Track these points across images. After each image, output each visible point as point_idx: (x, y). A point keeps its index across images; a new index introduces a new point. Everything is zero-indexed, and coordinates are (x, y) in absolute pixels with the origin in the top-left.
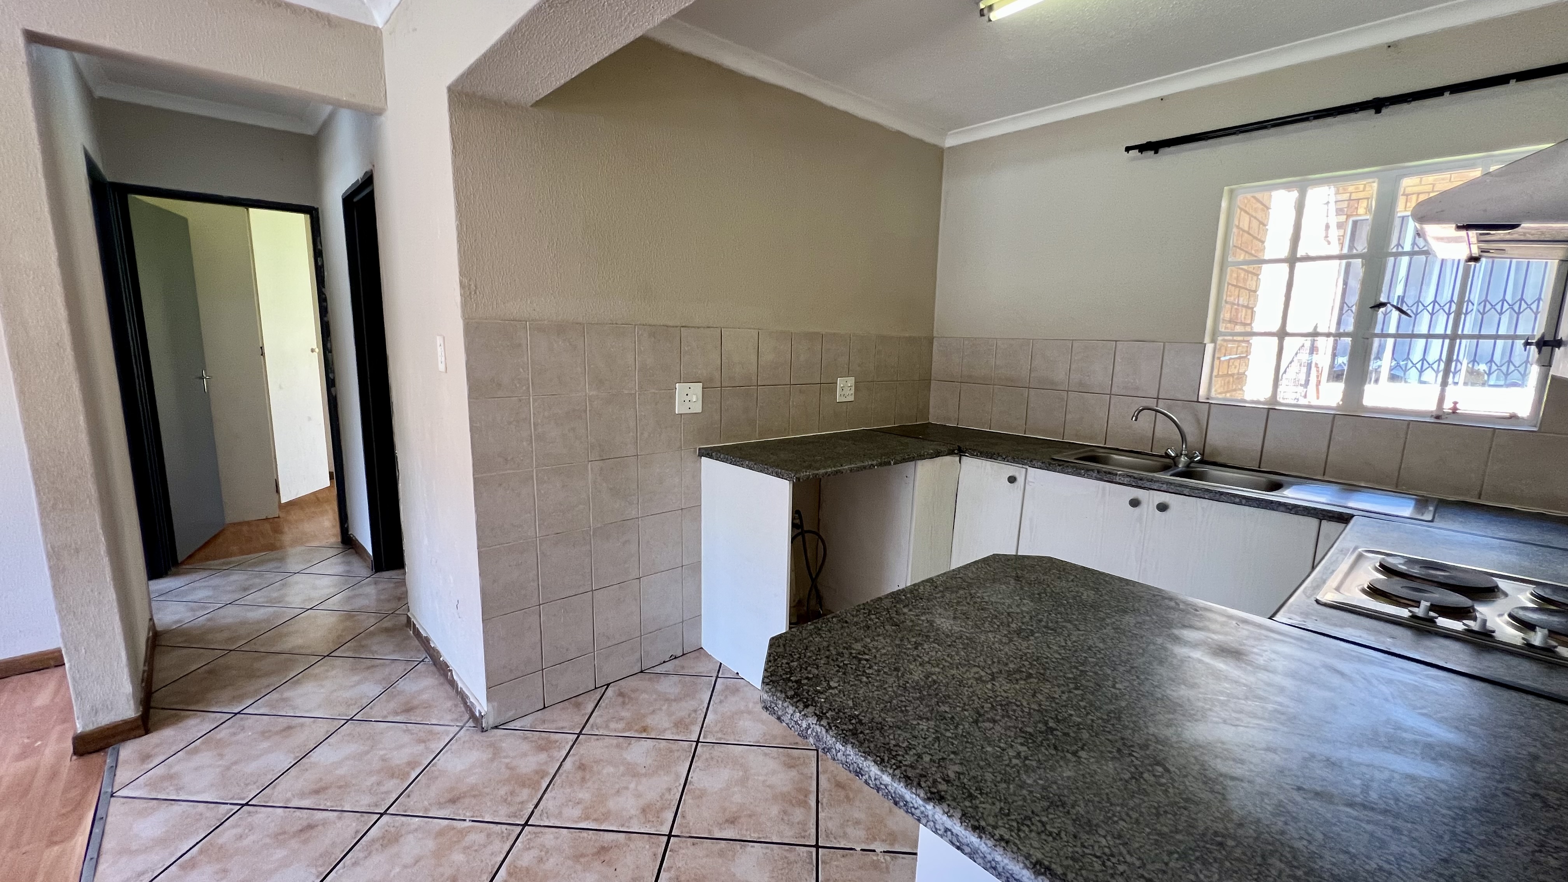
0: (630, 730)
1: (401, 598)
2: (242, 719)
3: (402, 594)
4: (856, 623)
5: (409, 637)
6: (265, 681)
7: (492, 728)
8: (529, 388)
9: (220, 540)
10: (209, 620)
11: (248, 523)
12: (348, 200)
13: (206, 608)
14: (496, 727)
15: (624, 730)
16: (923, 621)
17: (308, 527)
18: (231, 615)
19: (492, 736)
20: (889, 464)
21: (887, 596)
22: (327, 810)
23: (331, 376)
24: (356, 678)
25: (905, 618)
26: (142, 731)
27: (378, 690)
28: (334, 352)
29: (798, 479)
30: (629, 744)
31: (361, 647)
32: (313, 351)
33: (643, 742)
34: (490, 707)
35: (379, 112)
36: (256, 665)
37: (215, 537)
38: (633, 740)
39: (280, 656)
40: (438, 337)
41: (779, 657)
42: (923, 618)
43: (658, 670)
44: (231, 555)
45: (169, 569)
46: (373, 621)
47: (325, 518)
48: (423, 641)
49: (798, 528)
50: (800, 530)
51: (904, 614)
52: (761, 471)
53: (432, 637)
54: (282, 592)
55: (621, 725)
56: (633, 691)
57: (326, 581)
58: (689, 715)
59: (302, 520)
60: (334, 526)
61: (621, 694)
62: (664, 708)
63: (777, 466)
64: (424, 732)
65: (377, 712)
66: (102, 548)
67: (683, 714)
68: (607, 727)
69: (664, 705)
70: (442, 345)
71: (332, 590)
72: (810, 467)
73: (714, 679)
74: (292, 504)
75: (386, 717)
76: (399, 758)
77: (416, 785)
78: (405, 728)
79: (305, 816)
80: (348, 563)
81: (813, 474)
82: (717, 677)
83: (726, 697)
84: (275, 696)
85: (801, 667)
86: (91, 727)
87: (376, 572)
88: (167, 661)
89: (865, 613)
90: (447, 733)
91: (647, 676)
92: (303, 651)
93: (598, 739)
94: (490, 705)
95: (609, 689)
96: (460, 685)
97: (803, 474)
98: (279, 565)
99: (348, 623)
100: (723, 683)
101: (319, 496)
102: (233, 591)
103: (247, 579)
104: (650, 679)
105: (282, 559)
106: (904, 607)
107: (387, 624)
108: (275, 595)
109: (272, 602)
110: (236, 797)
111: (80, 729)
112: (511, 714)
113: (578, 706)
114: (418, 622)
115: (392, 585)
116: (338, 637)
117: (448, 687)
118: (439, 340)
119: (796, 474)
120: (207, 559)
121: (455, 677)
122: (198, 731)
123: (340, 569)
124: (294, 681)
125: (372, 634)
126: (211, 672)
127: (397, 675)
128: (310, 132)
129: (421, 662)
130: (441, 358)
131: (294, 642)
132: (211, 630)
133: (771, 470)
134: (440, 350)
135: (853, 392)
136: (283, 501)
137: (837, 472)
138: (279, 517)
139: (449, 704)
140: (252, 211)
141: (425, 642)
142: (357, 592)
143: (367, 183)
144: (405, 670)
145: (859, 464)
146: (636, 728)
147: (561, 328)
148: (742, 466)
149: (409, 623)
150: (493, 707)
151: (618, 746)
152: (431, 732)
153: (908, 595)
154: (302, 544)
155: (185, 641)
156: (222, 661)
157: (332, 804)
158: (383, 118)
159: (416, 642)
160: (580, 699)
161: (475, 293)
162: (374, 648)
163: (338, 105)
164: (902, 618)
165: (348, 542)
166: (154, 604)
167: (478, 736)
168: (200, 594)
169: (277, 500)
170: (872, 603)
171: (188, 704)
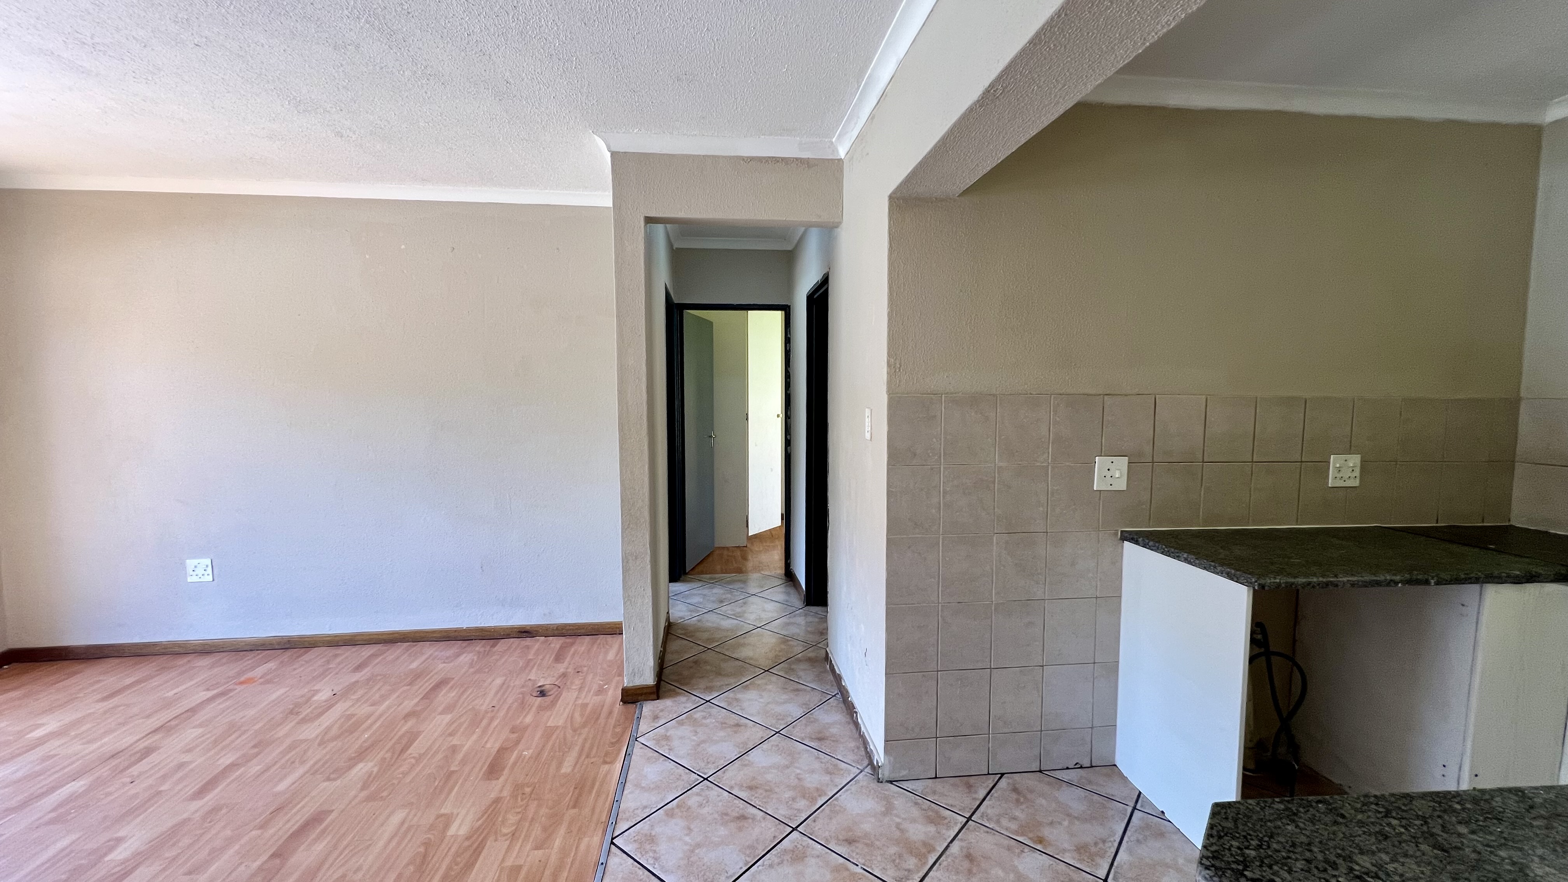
0: (1022, 835)
1: (822, 632)
2: (710, 707)
3: (824, 629)
4: (1361, 824)
5: (825, 671)
6: (727, 680)
7: (887, 781)
8: (940, 457)
9: (710, 559)
10: (699, 621)
11: (727, 548)
12: (810, 298)
13: (698, 611)
14: (891, 782)
15: (1016, 833)
16: (1503, 859)
17: (764, 558)
18: (712, 621)
19: (886, 790)
20: (1427, 582)
21: (1424, 796)
22: (756, 807)
23: (788, 437)
24: (784, 697)
25: (1462, 843)
26: (655, 696)
27: (798, 712)
28: (792, 417)
29: (1262, 587)
30: (1022, 851)
31: (790, 670)
32: (778, 416)
33: (1037, 855)
34: (887, 762)
35: (836, 226)
36: (723, 665)
37: (708, 556)
38: (1027, 849)
39: (737, 662)
40: (867, 409)
41: (1226, 835)
42: (1503, 853)
43: (1059, 775)
44: (715, 572)
45: (680, 577)
46: (800, 649)
47: (776, 552)
48: (836, 677)
49: (1260, 646)
50: (1262, 650)
51: (1460, 835)
52: (1205, 568)
53: (844, 675)
54: (743, 608)
55: (1014, 826)
56: (1031, 792)
57: (770, 606)
58: (1096, 844)
59: (760, 551)
60: (781, 560)
61: (1015, 790)
62: (1066, 823)
63: (1229, 565)
64: (831, 764)
65: (798, 732)
66: (648, 558)
67: (1089, 839)
68: (998, 822)
69: (1065, 820)
70: (869, 416)
71: (775, 615)
72: (1279, 572)
73: (1129, 809)
74: (756, 536)
75: (803, 739)
76: (812, 781)
77: (822, 812)
78: (816, 754)
79: (742, 806)
80: (788, 594)
81: (1286, 583)
82: (1134, 808)
83: (1146, 838)
84: (730, 695)
85: (1262, 862)
86: (631, 685)
87: (807, 605)
88: (675, 645)
89: (1380, 812)
90: (849, 772)
91: (1047, 779)
92: (751, 662)
93: (988, 832)
94: (887, 758)
95: (1003, 780)
96: (863, 729)
97: (1269, 581)
98: (742, 586)
99: (783, 646)
100: (1142, 819)
101: (773, 533)
102: (714, 602)
103: (724, 594)
104: (1049, 784)
105: (744, 582)
106: (1460, 823)
107: (811, 654)
108: (738, 610)
109: (737, 616)
110: (701, 771)
111: (626, 683)
112: (904, 773)
113: (969, 787)
114: (834, 659)
115: (817, 620)
116: (776, 656)
117: (852, 726)
118: (867, 412)
119: (1258, 578)
120: (702, 573)
121: (859, 720)
122: (685, 707)
123: (781, 597)
124: (745, 687)
125: (799, 661)
126: (696, 662)
127: (815, 703)
128: (790, 248)
129: (833, 696)
130: (868, 428)
131: (745, 653)
132: (698, 630)
133: (1219, 568)
134: (867, 420)
135: (1357, 473)
136: (750, 534)
137: (1327, 584)
138: (746, 546)
139: (852, 744)
140: (751, 313)
141: (838, 678)
142: (792, 620)
143: (825, 281)
144: (821, 700)
145: (1368, 578)
146: (1031, 835)
147: (975, 400)
148: (1178, 558)
149: (827, 658)
150: (889, 762)
151: (1009, 849)
152: (836, 766)
153: (1468, 806)
154: (759, 571)
155: (684, 634)
156: (703, 656)
157: (760, 803)
158: (839, 230)
159: (831, 677)
160: (972, 780)
161: (900, 370)
162: (801, 673)
163: (808, 226)
164: (1455, 840)
165: (789, 575)
166: (671, 601)
167: (874, 785)
168: (695, 600)
169: (747, 533)
170: (1393, 799)
171: (681, 684)
